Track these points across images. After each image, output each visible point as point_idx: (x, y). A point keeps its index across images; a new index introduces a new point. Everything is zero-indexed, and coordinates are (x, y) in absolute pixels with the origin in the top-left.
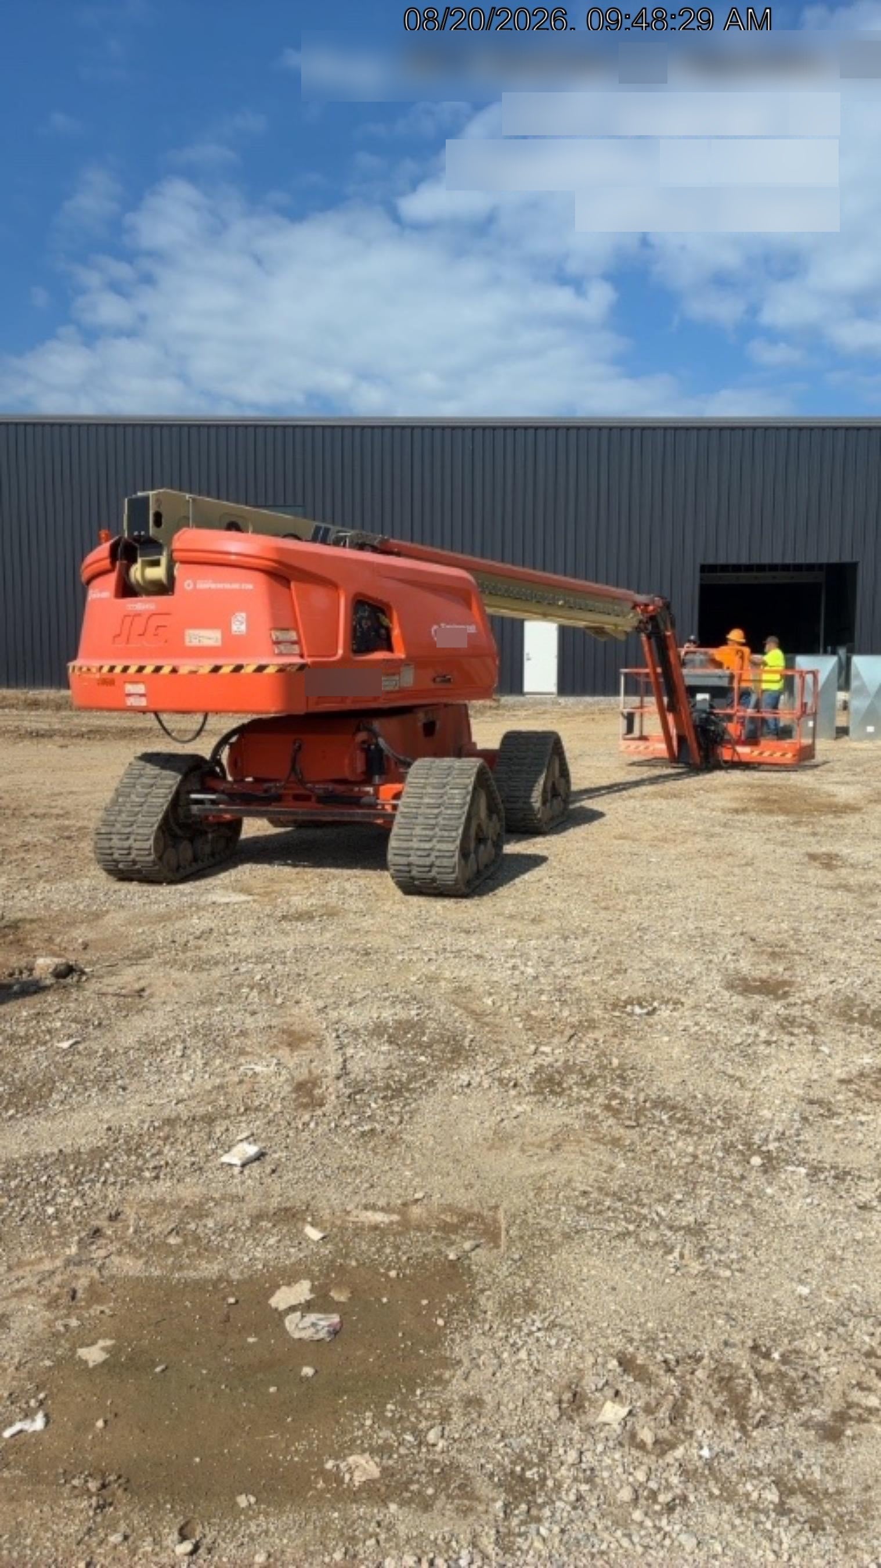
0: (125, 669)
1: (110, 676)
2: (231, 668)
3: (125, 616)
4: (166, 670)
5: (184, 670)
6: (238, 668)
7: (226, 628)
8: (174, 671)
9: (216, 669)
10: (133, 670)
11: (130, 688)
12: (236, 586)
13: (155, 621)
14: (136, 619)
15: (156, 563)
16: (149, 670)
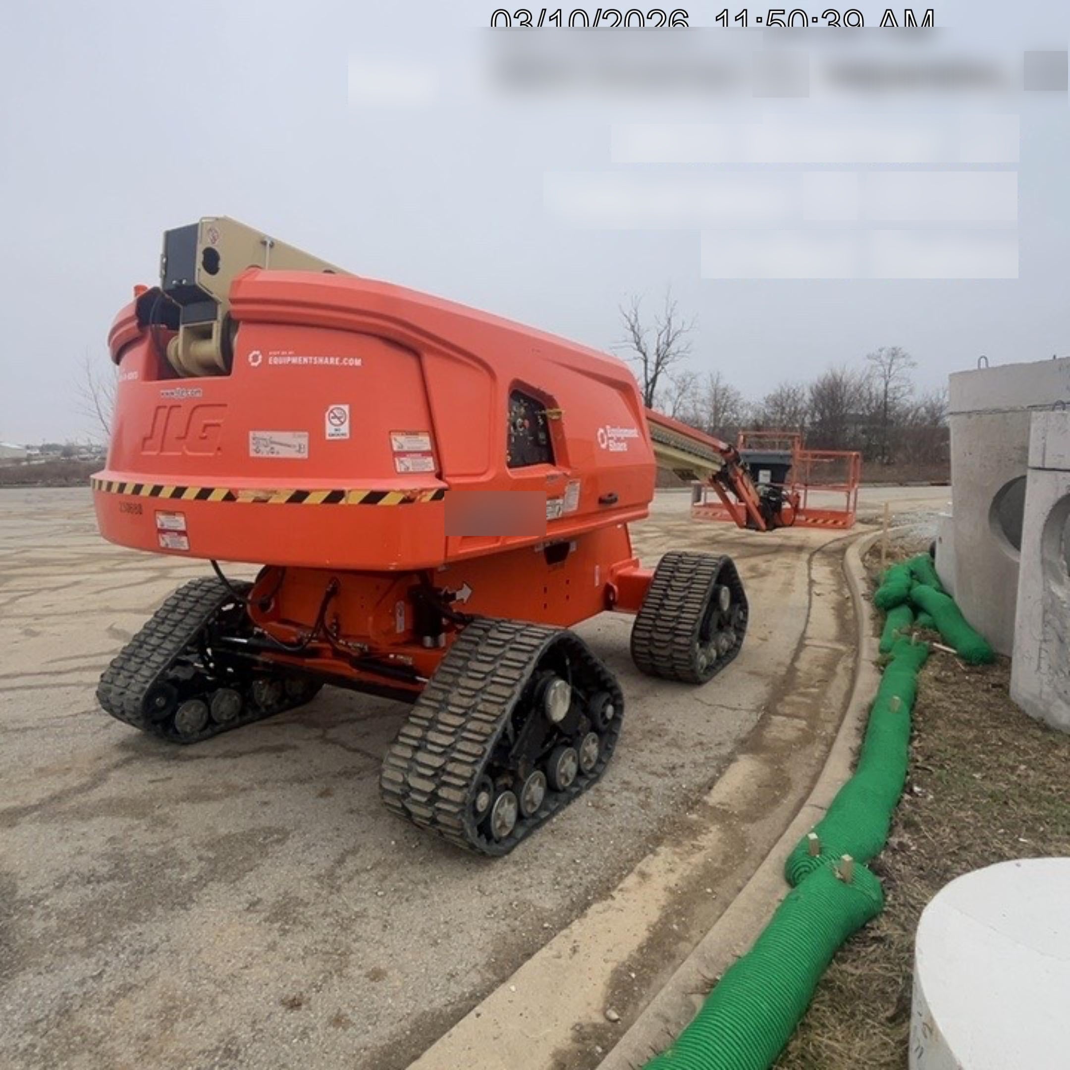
0: (157, 490)
1: (135, 500)
2: (325, 495)
3: (159, 408)
4: (217, 496)
5: (245, 497)
6: (336, 496)
7: (316, 431)
8: (230, 497)
9: (299, 496)
10: (166, 493)
11: (162, 520)
12: (333, 361)
13: (203, 417)
14: (175, 411)
15: (206, 335)
16: (190, 494)
